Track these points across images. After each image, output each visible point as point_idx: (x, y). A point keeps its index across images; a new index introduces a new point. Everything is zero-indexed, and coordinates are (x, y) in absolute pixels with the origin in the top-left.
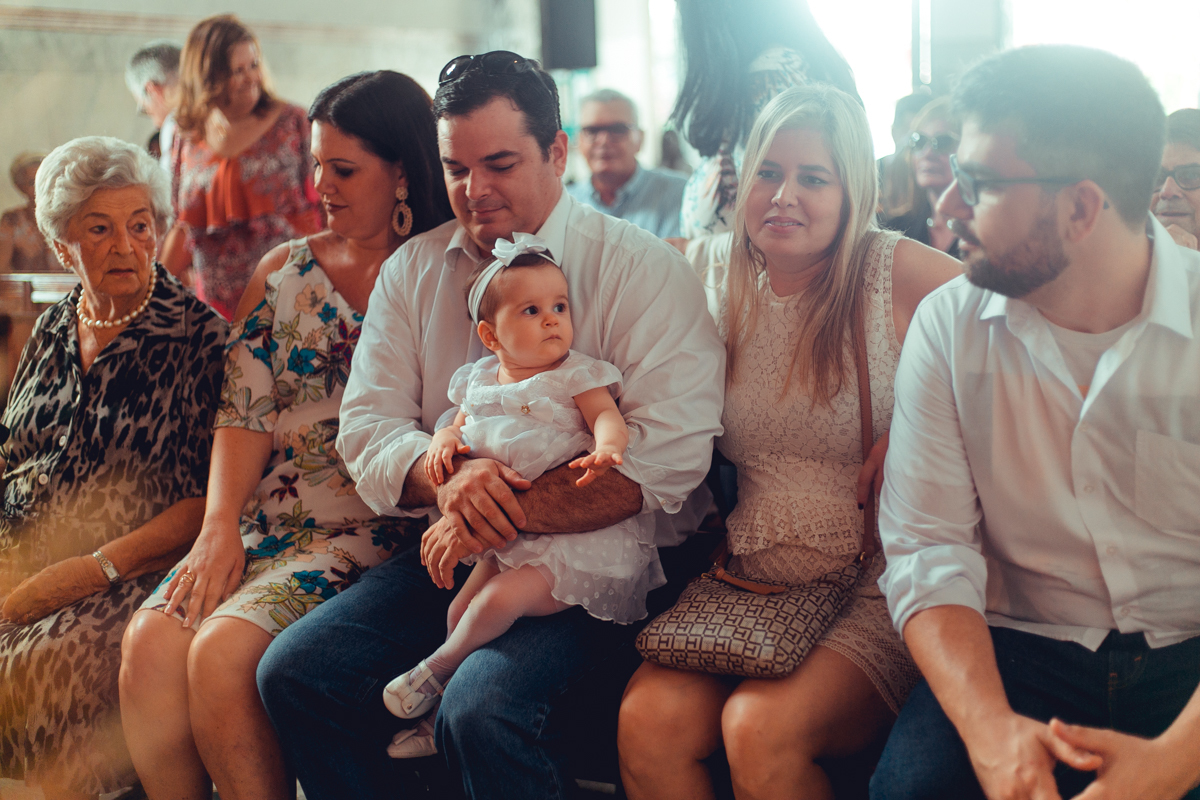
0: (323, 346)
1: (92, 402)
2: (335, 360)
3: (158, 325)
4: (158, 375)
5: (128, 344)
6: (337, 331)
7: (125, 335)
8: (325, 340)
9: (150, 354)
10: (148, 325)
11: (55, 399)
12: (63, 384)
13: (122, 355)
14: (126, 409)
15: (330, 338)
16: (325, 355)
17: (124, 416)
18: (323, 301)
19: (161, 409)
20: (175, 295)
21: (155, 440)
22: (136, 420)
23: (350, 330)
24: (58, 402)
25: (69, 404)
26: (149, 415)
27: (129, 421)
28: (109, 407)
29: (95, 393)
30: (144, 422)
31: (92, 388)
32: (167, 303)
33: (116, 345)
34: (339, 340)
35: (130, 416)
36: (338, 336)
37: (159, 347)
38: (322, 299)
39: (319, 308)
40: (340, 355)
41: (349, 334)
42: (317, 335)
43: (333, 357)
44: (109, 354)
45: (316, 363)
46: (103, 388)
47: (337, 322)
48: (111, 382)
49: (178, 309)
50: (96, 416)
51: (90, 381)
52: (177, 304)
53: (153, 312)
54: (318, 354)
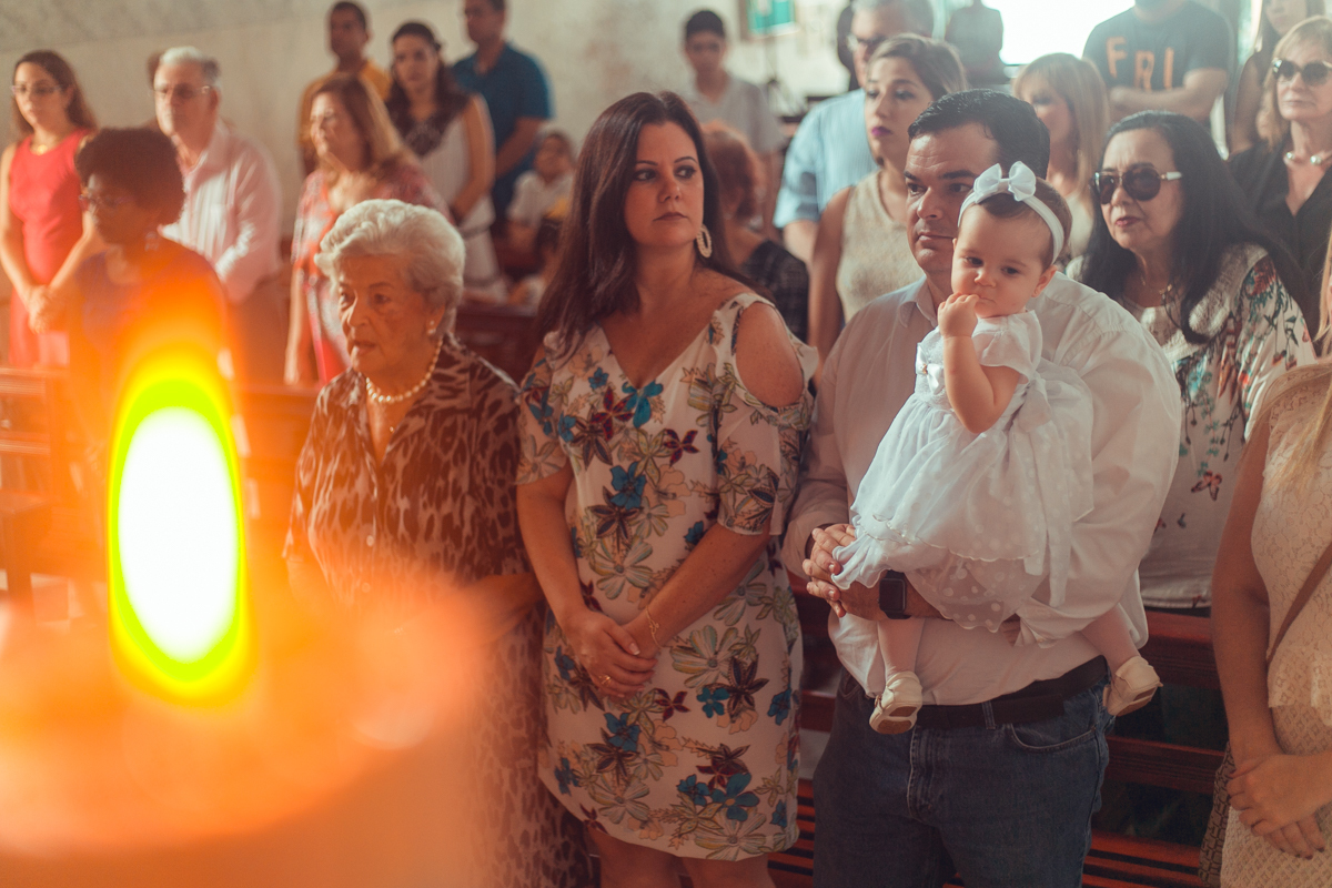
0: (584, 413)
1: (390, 493)
2: (594, 431)
3: (443, 398)
4: (451, 454)
5: (416, 423)
6: (602, 399)
7: (411, 414)
8: (588, 407)
9: (440, 432)
10: (432, 400)
11: (353, 492)
12: (358, 472)
13: (413, 436)
14: (426, 498)
15: (592, 407)
16: (585, 423)
17: (425, 506)
18: (598, 365)
19: (460, 489)
20: (458, 362)
21: (462, 522)
22: (438, 507)
23: (617, 401)
24: (357, 496)
25: (368, 497)
26: (450, 499)
27: (431, 511)
28: (408, 497)
29: (392, 482)
30: (447, 507)
31: (388, 478)
32: (450, 372)
33: (404, 427)
34: (601, 409)
35: (431, 504)
36: (601, 405)
37: (448, 422)
38: (597, 362)
39: (591, 372)
40: (600, 426)
41: (614, 405)
42: (582, 401)
43: (592, 427)
44: (399, 438)
45: (575, 431)
46: (399, 475)
47: (605, 389)
48: (406, 468)
49: (462, 377)
50: (398, 510)
51: (385, 470)
52: (462, 371)
53: (435, 386)
54: (578, 422)
